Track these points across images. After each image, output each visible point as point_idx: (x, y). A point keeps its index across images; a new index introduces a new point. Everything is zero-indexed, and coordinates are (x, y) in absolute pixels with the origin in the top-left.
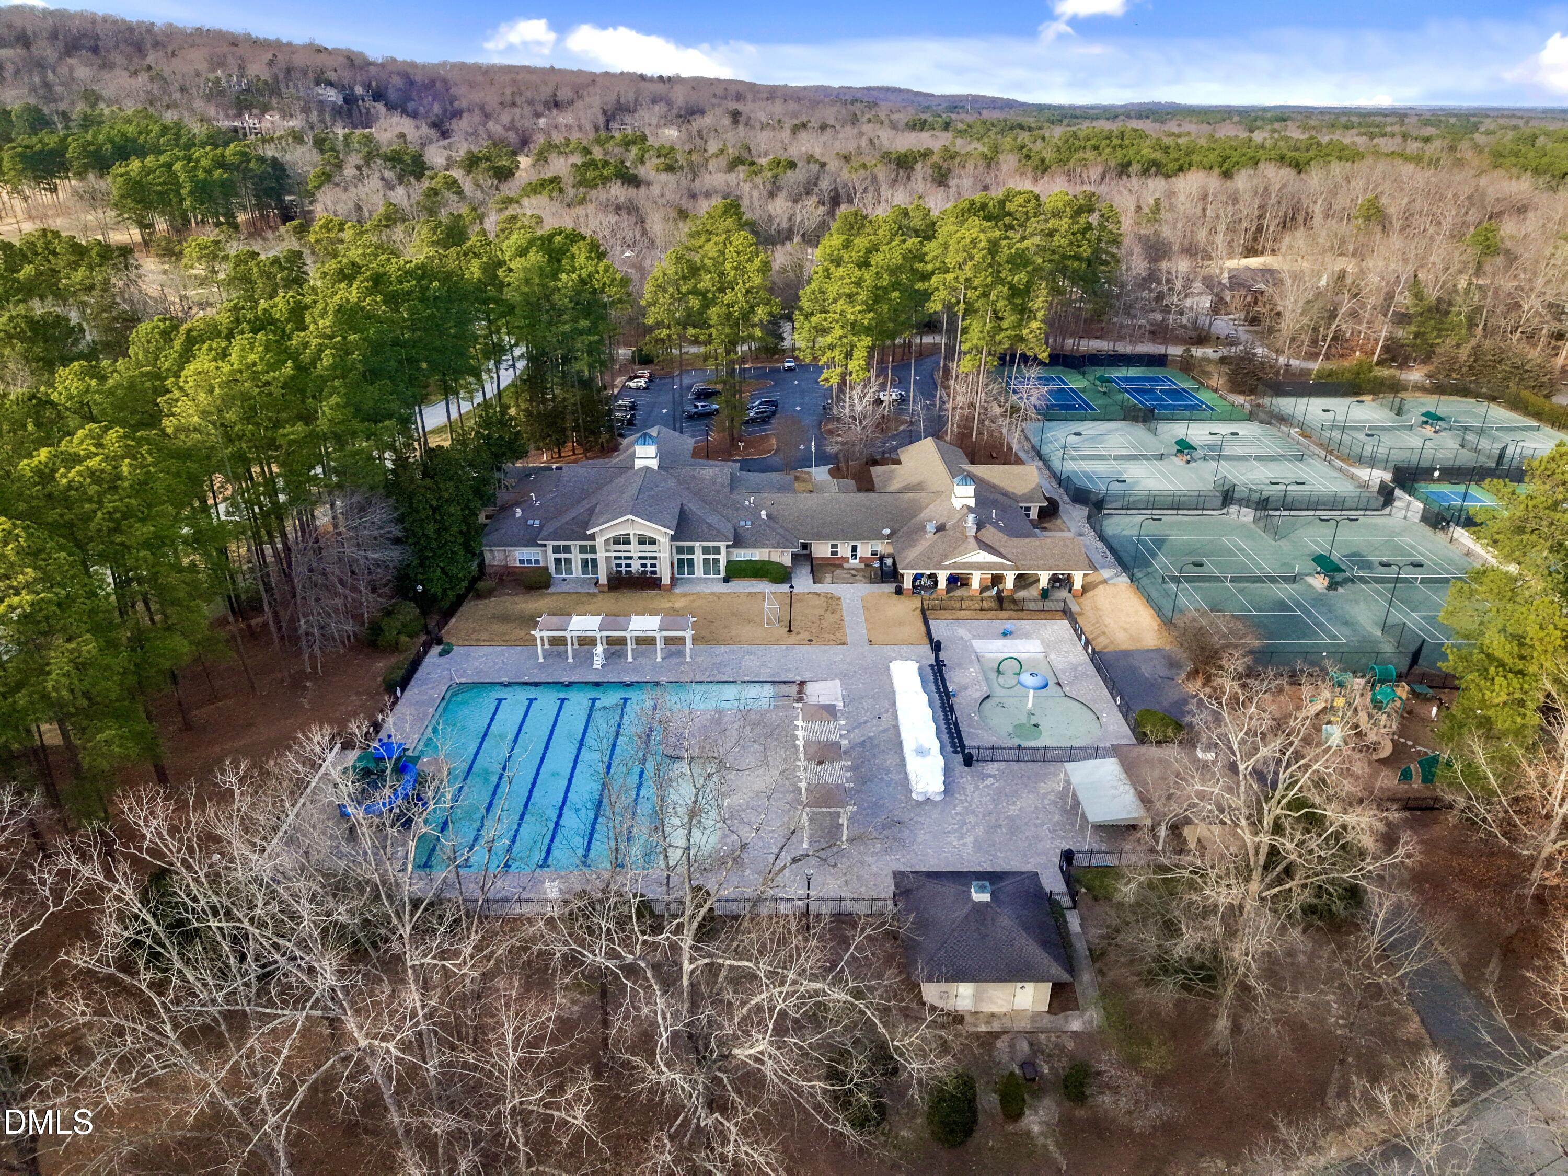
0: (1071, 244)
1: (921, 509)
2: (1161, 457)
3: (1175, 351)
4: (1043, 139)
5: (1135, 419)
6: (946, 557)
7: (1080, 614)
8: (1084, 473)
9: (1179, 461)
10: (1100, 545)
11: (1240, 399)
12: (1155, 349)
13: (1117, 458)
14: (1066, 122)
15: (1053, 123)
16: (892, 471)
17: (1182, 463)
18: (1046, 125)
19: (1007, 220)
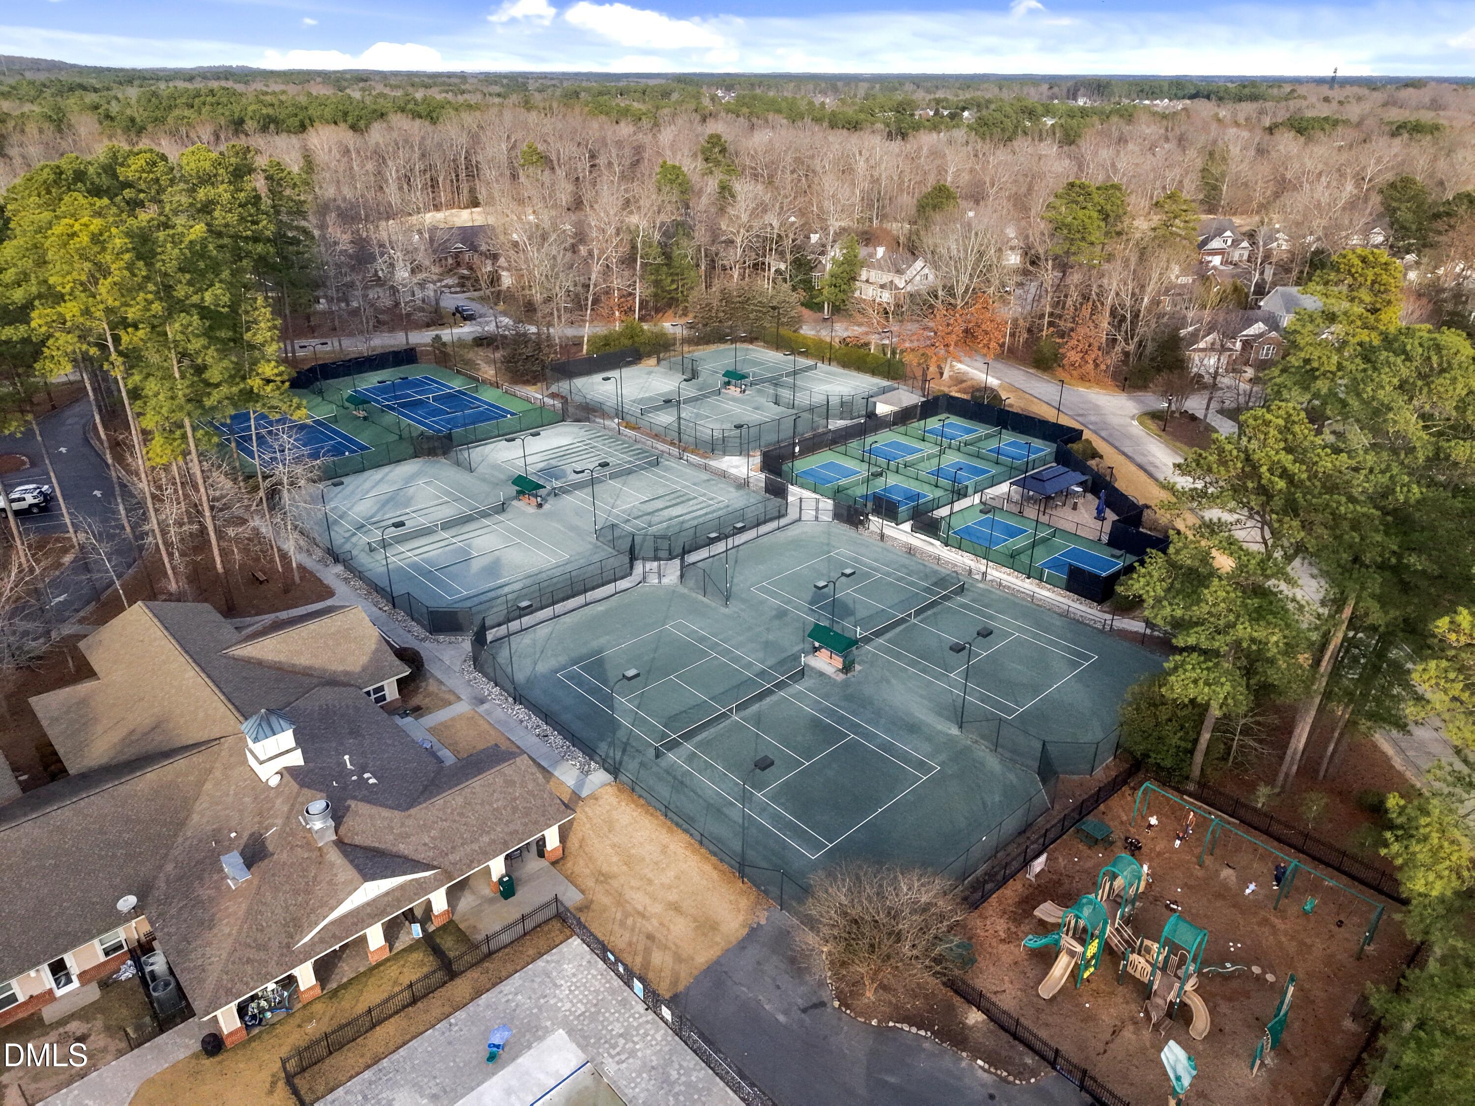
0: (242, 219)
1: (187, 805)
2: (502, 508)
3: (421, 338)
4: (117, 99)
5: (431, 452)
6: (297, 926)
7: (586, 907)
8: (415, 566)
9: (525, 507)
10: (520, 711)
11: (534, 393)
12: (395, 340)
13: (447, 525)
14: (136, 83)
15: (121, 83)
16: (83, 702)
17: (532, 510)
18: (115, 86)
19: (128, 193)
